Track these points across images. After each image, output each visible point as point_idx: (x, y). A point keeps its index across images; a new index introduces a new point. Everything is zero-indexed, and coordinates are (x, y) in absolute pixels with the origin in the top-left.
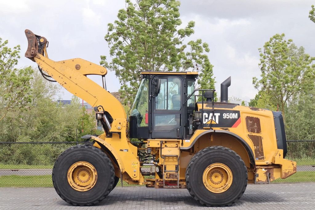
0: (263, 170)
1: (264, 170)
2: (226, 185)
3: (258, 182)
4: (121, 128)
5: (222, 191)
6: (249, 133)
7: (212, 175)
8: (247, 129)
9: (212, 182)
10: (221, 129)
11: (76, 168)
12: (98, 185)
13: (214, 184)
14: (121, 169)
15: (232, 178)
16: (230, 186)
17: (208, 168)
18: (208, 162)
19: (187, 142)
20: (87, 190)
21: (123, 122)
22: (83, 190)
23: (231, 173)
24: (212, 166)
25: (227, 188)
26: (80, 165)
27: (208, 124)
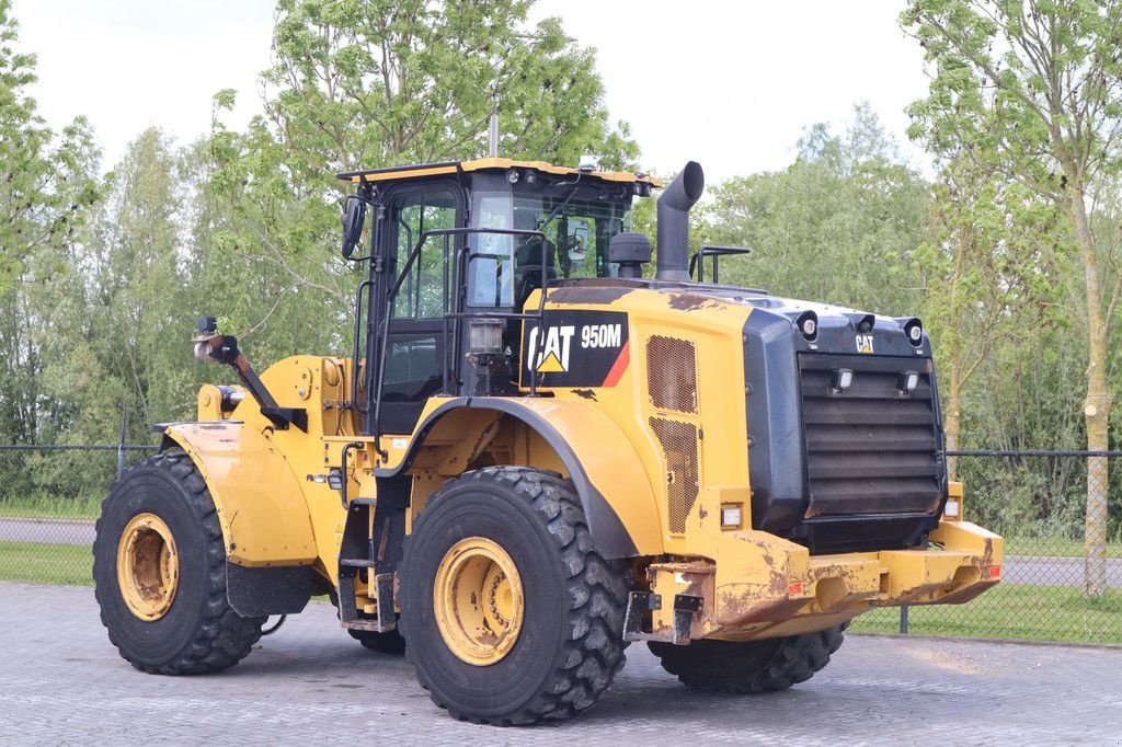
0: (678, 577)
1: (681, 580)
2: (504, 635)
3: (658, 631)
4: (307, 394)
5: (492, 656)
6: (655, 412)
7: (496, 587)
8: (651, 393)
9: (498, 618)
10: (575, 391)
11: (138, 536)
12: (178, 603)
13: (502, 624)
14: (227, 544)
15: (522, 607)
16: (514, 641)
17: (452, 559)
18: (450, 531)
19: (398, 447)
20: (158, 616)
21: (314, 372)
22: (152, 616)
23: (519, 585)
24: (462, 549)
25: (507, 647)
26: (144, 527)
27: (541, 373)
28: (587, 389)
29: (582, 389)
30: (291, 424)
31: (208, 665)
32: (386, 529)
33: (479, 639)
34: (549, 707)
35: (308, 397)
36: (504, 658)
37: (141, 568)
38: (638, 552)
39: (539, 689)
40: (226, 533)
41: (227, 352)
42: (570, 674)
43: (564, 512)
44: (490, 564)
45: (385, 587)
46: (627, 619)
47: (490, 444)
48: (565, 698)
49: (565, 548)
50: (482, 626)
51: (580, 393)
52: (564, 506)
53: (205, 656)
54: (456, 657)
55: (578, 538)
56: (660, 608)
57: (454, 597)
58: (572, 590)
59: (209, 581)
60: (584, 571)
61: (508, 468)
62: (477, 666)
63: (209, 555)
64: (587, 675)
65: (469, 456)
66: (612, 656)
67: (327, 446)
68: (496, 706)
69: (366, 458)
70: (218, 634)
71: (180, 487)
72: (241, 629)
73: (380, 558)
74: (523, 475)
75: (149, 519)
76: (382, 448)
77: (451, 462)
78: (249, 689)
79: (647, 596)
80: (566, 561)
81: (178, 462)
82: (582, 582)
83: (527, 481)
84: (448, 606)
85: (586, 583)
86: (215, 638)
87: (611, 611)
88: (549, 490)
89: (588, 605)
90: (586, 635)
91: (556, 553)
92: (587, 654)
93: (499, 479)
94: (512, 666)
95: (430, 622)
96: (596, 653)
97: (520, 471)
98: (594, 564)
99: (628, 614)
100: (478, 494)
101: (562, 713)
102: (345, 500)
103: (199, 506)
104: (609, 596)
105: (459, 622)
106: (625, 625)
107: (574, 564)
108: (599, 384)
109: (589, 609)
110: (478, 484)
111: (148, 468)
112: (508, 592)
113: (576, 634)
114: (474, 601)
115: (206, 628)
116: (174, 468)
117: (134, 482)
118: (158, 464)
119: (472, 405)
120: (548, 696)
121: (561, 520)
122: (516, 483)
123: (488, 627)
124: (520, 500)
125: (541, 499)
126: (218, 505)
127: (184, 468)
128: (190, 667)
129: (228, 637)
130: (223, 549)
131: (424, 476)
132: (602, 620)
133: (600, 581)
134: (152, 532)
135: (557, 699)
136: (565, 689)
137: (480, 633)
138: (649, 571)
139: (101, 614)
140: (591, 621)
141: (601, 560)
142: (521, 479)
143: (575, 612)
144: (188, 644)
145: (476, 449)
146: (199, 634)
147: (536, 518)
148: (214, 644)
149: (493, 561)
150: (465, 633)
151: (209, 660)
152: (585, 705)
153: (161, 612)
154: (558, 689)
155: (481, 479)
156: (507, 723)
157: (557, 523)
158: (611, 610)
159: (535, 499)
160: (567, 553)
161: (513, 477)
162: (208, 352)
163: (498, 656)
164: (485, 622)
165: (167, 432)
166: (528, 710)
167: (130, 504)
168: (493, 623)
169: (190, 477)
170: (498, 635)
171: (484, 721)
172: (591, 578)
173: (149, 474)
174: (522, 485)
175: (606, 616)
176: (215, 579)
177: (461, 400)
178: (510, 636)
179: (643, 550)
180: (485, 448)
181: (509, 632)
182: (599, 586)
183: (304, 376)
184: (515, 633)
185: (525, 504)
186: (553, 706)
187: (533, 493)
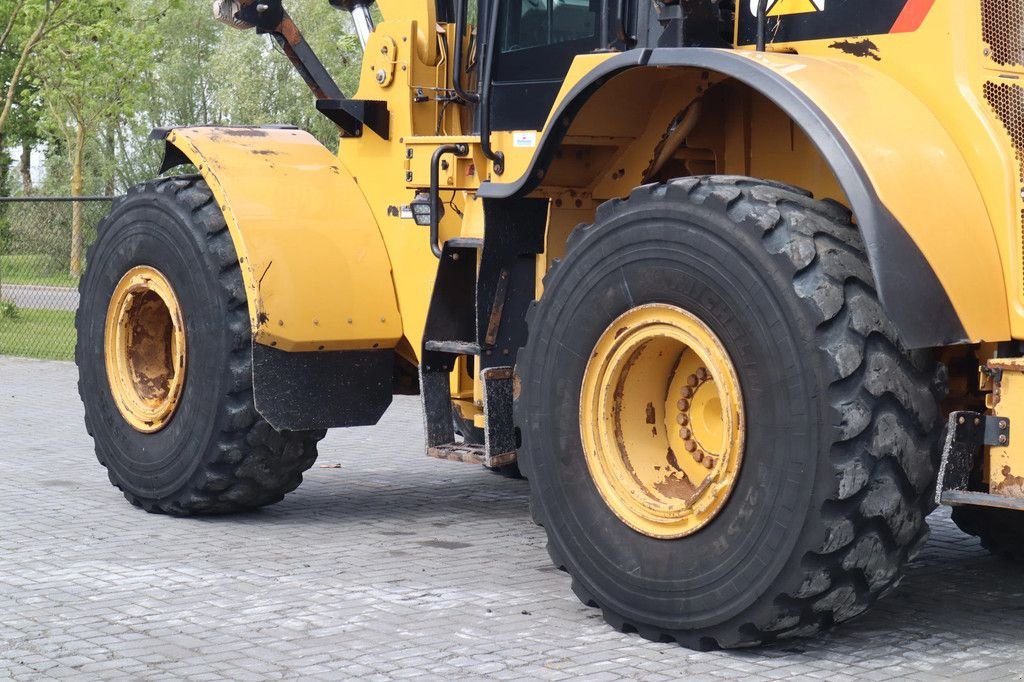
2: (707, 485)
3: (1001, 486)
4: (389, 78)
5: (684, 522)
6: (996, 74)
7: (690, 395)
8: (986, 39)
9: (693, 450)
10: (837, 46)
11: (134, 300)
12: (186, 407)
13: (700, 461)
14: (253, 314)
15: (740, 434)
16: (724, 497)
17: (614, 343)
18: (610, 293)
19: (521, 147)
20: (157, 426)
21: (400, 44)
22: (150, 423)
23: (736, 393)
24: (632, 326)
25: (708, 509)
26: (139, 287)
27: (774, 18)
28: (860, 39)
29: (851, 40)
30: (365, 127)
31: (234, 502)
32: (500, 290)
33: (659, 487)
34: (787, 622)
35: (391, 83)
36: (704, 528)
37: (141, 351)
38: (966, 337)
39: (769, 590)
40: (252, 297)
41: (265, 12)
42: (831, 562)
43: (823, 258)
44: (681, 353)
45: (499, 390)
46: (944, 463)
47: (682, 145)
48: (820, 605)
49: (825, 326)
50: (664, 463)
51: (847, 48)
52: (823, 247)
53: (227, 489)
54: (617, 521)
55: (851, 307)
56: (1005, 444)
57: (616, 413)
58: (838, 405)
59: (228, 371)
60: (862, 368)
61: (715, 178)
62: (655, 539)
63: (229, 332)
64: (861, 564)
65: (646, 165)
66: (909, 526)
67: (410, 153)
68: (689, 614)
69: (472, 173)
70: (245, 456)
71: (188, 224)
72: (282, 449)
73: (489, 339)
74: (745, 190)
75: (147, 275)
76: (494, 149)
77: (615, 176)
78: (286, 549)
79: (983, 420)
80: (829, 349)
81: (190, 186)
82: (857, 391)
83: (752, 200)
84: (605, 428)
85: (865, 392)
86: (239, 463)
87: (911, 447)
88: (794, 216)
89: (868, 433)
90: (865, 490)
91: (809, 333)
92: (863, 525)
93: (700, 197)
94: (721, 542)
95: (573, 456)
96: (881, 524)
97: (738, 183)
98: (880, 356)
99: (945, 455)
100: (660, 225)
101: (810, 629)
102: (435, 240)
103: (216, 253)
104: (907, 417)
105: (624, 456)
106: (941, 475)
107: (842, 354)
108: (885, 28)
109: (870, 441)
110: (662, 206)
111: (146, 196)
112: (714, 406)
113: (845, 490)
114: (651, 419)
115: (224, 447)
116: (182, 195)
117: (127, 218)
118: (160, 189)
119: (653, 61)
120: (787, 602)
121: (818, 272)
122: (732, 203)
123: (674, 464)
124: (740, 234)
125: (780, 233)
126: (241, 252)
127: (195, 195)
128: (203, 505)
129: (262, 461)
130: (248, 323)
131: (567, 199)
132: (892, 462)
133: (890, 388)
134: (153, 296)
135: (804, 608)
136: (821, 589)
137: (661, 476)
138: (987, 372)
139: (86, 418)
140: (874, 464)
141: (893, 348)
142: (741, 197)
143: (844, 447)
144: (198, 472)
145: (658, 152)
146: (213, 458)
147: (771, 267)
148: (239, 472)
149: (686, 348)
150: (635, 477)
151: (233, 495)
152: (851, 614)
153: (163, 419)
154: (807, 589)
155: (666, 198)
156: (708, 644)
157: (811, 276)
158: (910, 442)
159: (769, 233)
160: (829, 335)
161: (728, 193)
162: (235, 11)
163: (694, 524)
164: (671, 456)
165: (170, 138)
166: (752, 625)
167: (122, 252)
168: (685, 459)
169: (205, 209)
170: (697, 481)
171: (664, 636)
172: (874, 381)
173: (146, 204)
174: (744, 207)
175: (901, 454)
176: (238, 369)
177: (635, 56)
178: (719, 487)
179: (977, 331)
180: (675, 152)
181: (716, 480)
182: (888, 400)
183: (385, 50)
184: (728, 482)
185: (749, 242)
186: (796, 619)
187: (765, 222)
